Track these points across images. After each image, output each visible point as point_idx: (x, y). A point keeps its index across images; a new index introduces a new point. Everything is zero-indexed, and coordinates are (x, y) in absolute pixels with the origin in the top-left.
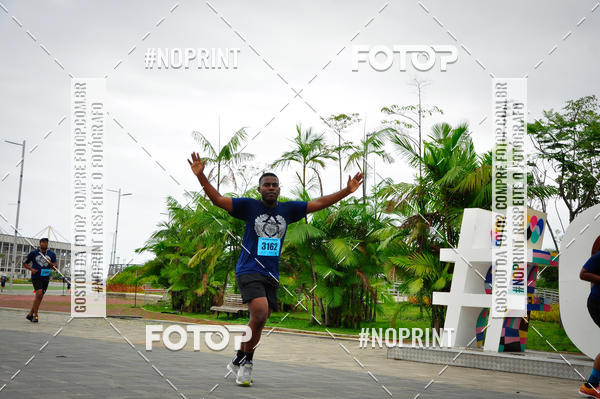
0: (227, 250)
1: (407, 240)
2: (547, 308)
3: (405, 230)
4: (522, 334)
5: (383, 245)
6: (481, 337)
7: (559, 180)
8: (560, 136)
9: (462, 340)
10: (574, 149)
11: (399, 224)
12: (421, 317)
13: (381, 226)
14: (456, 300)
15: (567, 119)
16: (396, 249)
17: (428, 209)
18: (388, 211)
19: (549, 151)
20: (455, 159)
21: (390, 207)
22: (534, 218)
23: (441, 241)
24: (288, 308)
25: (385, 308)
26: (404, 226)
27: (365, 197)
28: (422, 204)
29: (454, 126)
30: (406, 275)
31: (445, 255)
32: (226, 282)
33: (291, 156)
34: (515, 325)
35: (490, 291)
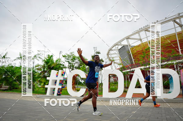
0: (3, 77)
1: (41, 75)
2: (65, 88)
3: (41, 74)
4: (61, 92)
5: (36, 76)
6: (54, 93)
7: (68, 65)
8: (68, 58)
9: (50, 94)
10: (71, 60)
11: (39, 72)
12: (43, 90)
13: (36, 73)
14: (49, 87)
15: (70, 55)
16: (39, 77)
17: (45, 70)
18: (38, 70)
19: (67, 60)
20: (50, 61)
21: (38, 69)
22: (64, 72)
23: (47, 76)
24: (16, 88)
25: (36, 88)
26: (41, 73)
27: (33, 67)
28: (44, 69)
29: (50, 55)
30: (40, 82)
31: (48, 78)
32: (3, 83)
33: (18, 58)
34: (60, 91)
35: (55, 85)
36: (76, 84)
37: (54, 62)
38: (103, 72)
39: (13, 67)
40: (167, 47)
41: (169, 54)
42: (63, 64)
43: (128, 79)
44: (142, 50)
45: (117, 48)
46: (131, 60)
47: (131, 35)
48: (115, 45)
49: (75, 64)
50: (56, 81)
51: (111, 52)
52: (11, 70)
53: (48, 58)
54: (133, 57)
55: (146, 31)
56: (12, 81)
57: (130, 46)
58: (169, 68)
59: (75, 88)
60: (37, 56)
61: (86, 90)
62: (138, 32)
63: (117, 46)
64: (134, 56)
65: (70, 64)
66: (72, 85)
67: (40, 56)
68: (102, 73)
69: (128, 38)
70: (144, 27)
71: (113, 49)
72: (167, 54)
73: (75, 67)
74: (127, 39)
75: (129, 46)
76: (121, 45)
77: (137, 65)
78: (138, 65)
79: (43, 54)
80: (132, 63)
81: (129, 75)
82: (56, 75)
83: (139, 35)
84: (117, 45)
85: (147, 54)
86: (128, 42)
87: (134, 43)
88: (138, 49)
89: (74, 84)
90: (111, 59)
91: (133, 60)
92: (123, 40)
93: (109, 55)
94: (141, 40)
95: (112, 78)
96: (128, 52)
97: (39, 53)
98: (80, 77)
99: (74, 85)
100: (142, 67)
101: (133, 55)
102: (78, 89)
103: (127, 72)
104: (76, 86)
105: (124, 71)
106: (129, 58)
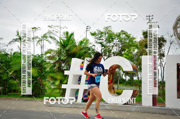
3: (54, 65)
6: (77, 98)
7: (101, 50)
8: (101, 37)
10: (106, 40)
12: (59, 93)
15: (103, 32)
19: (98, 41)
23: (65, 68)
24: (14, 91)
26: (54, 63)
27: (42, 55)
33: (16, 40)
34: (86, 94)
35: (79, 84)
36: (116, 83)
37: (77, 44)
38: (165, 61)
39: (7, 55)
42: (93, 47)
49: (113, 46)
50: (81, 76)
52: (4, 61)
53: (65, 39)
56: (6, 78)
59: (113, 89)
60: (48, 35)
61: (133, 93)
65: (105, 47)
66: (109, 83)
67: (52, 35)
68: (164, 63)
73: (113, 53)
79: (57, 32)
82: (81, 66)
89: (112, 82)
97: (51, 29)
98: (123, 70)
99: (111, 84)
102: (119, 91)
104: (115, 86)
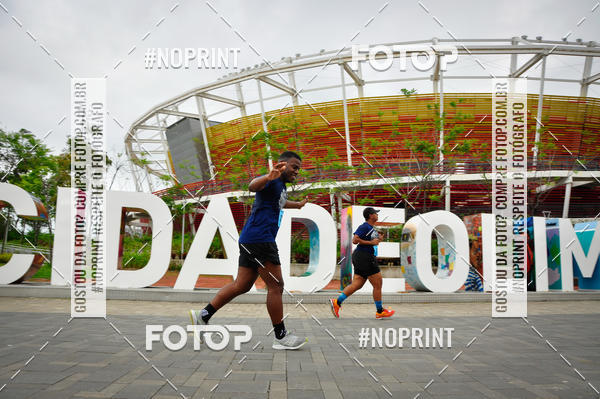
40: (316, 138)
41: (320, 159)
43: (188, 229)
44: (241, 140)
45: (162, 124)
46: (205, 166)
47: (214, 86)
48: (158, 112)
51: (141, 134)
54: (212, 159)
55: (260, 79)
57: (205, 120)
58: (314, 202)
61: (34, 261)
62: (236, 80)
63: (162, 116)
64: (214, 155)
69: (201, 94)
70: (256, 66)
71: (148, 123)
72: (313, 159)
74: (198, 95)
75: (201, 120)
76: (177, 113)
77: (221, 184)
78: (223, 186)
80: (206, 177)
81: (193, 214)
83: (239, 90)
84: (162, 111)
85: (255, 154)
86: (201, 106)
87: (220, 113)
88: (230, 134)
90: (139, 156)
91: (211, 168)
92: (185, 98)
93: (134, 144)
94: (242, 106)
95: (138, 221)
96: (197, 139)
100: (238, 194)
101: (212, 152)
102: (7, 256)
103: (188, 206)
105: (177, 202)
106: (200, 161)
